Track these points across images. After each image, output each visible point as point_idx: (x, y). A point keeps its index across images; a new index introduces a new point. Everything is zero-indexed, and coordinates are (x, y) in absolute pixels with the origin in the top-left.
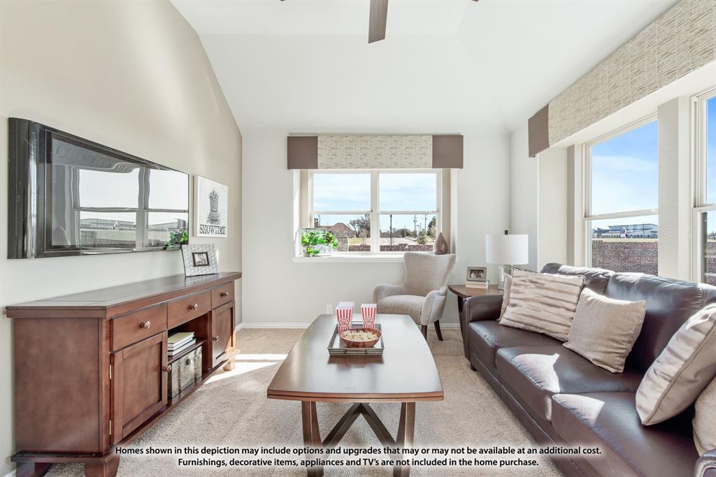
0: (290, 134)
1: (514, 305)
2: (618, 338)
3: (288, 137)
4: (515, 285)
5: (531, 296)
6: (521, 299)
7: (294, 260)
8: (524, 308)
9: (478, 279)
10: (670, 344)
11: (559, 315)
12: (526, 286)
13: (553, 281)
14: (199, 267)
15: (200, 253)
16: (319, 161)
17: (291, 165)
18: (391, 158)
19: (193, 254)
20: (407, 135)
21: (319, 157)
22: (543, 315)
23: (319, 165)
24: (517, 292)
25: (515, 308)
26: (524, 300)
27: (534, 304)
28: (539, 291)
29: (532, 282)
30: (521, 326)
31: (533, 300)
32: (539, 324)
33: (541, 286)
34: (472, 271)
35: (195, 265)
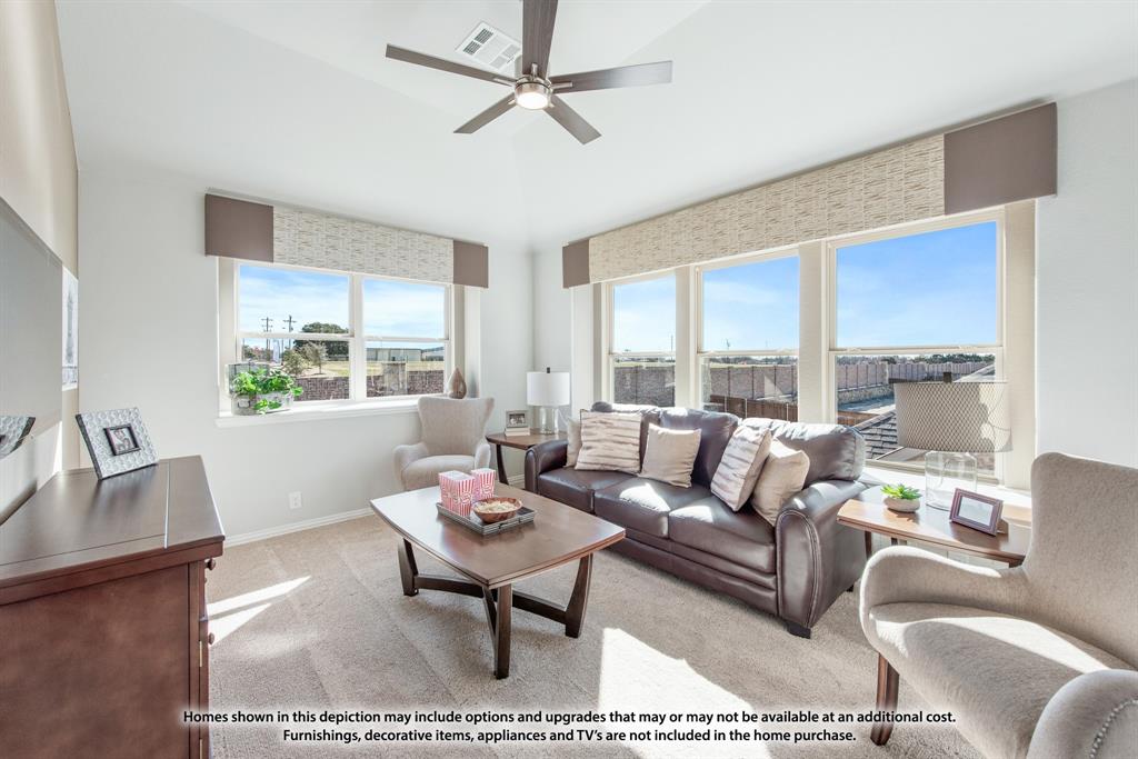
0: (210, 189)
1: (589, 448)
2: (687, 460)
3: (207, 195)
4: (586, 427)
5: (604, 436)
6: (594, 441)
7: (219, 424)
8: (599, 449)
9: (519, 424)
10: (723, 460)
11: (629, 451)
12: (598, 427)
13: (619, 420)
14: (122, 457)
15: (117, 429)
16: (276, 249)
17: (210, 249)
18: (398, 262)
19: (106, 431)
20: (420, 233)
21: (275, 242)
22: (617, 453)
23: (276, 257)
24: (591, 434)
25: (590, 451)
26: (599, 441)
27: (608, 444)
28: (609, 431)
29: (602, 422)
30: (597, 467)
31: (605, 440)
32: (613, 462)
33: (611, 426)
34: (511, 416)
35: (114, 454)
